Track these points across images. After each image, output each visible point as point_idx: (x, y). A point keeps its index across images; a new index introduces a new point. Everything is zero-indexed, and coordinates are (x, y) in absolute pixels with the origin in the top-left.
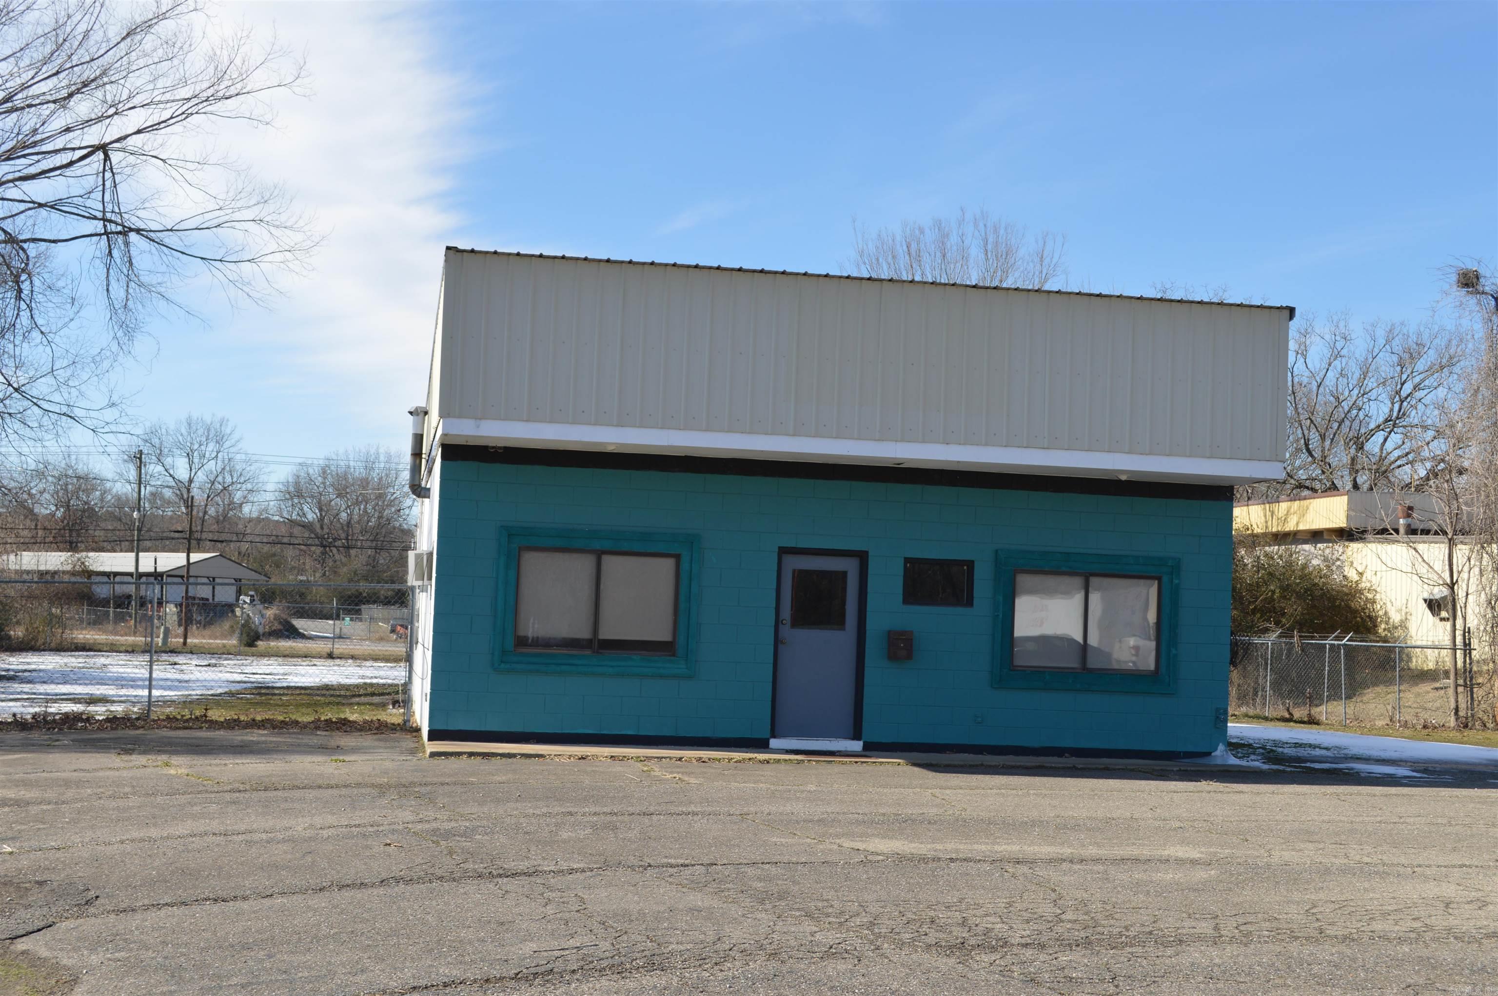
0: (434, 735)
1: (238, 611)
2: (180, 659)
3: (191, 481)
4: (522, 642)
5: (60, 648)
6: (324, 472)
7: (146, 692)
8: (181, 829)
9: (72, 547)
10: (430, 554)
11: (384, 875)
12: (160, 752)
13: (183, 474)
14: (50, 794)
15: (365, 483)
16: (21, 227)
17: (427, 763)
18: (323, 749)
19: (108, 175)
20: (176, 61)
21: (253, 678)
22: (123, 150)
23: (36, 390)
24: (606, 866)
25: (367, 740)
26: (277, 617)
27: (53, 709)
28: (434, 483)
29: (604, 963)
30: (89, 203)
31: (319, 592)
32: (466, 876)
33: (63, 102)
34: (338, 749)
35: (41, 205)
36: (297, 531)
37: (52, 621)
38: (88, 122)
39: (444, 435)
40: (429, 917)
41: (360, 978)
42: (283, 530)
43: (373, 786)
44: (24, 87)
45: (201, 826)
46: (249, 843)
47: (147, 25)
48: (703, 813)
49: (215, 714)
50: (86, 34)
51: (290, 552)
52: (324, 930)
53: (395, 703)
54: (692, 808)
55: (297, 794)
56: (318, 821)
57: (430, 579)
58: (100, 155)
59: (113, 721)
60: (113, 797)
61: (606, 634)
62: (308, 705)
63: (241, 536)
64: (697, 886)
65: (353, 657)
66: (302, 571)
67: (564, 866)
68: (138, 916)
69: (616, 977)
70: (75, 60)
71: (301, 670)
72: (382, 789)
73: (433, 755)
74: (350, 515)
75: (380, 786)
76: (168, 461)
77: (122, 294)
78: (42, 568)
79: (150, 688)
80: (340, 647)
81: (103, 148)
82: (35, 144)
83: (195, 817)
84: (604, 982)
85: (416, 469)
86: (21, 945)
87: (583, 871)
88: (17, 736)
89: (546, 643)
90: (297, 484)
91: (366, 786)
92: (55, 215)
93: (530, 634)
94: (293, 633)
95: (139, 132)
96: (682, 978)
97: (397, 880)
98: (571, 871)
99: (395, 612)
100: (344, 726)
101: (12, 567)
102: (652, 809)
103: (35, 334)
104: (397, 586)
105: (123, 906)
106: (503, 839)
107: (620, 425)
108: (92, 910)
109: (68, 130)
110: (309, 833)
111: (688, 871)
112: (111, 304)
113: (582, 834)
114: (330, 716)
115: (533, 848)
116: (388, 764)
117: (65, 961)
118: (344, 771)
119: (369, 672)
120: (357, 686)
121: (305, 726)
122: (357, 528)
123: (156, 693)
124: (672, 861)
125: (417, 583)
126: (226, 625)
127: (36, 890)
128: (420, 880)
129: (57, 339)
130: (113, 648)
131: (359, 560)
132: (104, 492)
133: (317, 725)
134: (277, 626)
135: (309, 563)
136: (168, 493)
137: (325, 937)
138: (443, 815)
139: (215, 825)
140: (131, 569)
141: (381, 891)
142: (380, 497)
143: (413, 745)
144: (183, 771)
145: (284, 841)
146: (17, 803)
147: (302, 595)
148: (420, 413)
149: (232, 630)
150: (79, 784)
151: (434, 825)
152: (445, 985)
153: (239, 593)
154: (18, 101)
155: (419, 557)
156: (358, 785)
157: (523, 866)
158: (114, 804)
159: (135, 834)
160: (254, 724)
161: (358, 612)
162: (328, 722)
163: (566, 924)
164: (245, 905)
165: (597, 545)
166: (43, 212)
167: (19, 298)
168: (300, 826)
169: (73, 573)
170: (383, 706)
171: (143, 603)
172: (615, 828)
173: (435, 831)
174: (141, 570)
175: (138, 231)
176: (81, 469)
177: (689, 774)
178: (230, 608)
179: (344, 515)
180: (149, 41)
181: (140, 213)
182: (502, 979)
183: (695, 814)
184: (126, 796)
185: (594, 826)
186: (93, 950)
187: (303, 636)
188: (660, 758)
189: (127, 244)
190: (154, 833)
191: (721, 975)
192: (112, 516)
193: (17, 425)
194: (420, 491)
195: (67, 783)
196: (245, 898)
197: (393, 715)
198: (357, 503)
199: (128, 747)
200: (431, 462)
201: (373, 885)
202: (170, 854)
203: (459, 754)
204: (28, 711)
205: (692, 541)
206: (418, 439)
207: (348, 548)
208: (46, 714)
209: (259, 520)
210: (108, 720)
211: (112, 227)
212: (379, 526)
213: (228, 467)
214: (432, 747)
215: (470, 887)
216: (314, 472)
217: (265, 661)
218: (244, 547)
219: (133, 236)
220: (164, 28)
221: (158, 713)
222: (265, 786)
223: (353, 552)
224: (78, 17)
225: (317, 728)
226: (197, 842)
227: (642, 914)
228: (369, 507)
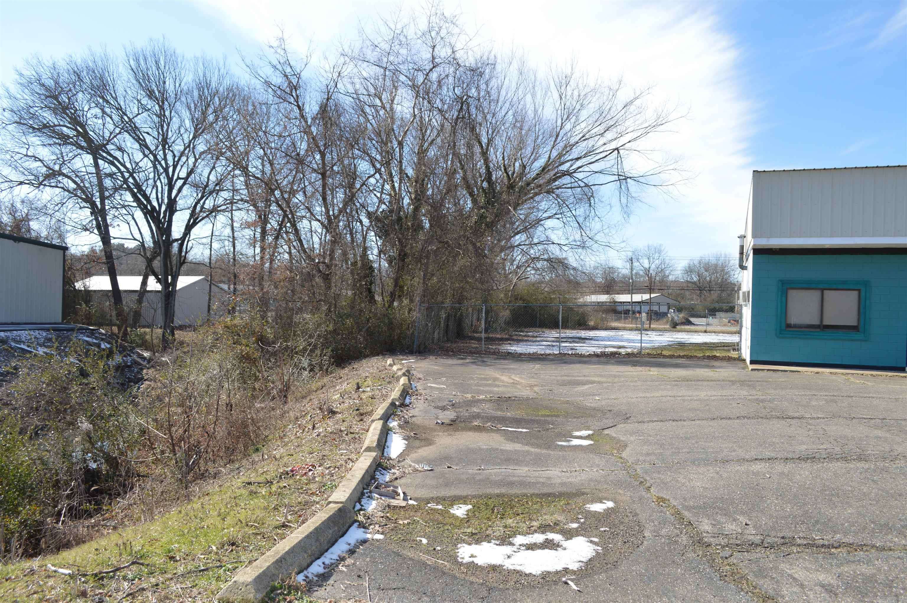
0: (752, 362)
1: (669, 315)
2: (649, 333)
3: (649, 268)
4: (789, 326)
5: (606, 329)
6: (700, 263)
7: (640, 345)
8: (657, 394)
9: (608, 293)
10: (749, 292)
11: (738, 415)
12: (646, 366)
13: (646, 265)
14: (609, 380)
15: (716, 266)
16: (591, 181)
17: (750, 373)
18: (707, 366)
19: (619, 158)
20: (642, 114)
21: (677, 340)
22: (624, 149)
23: (597, 238)
24: (834, 416)
25: (725, 364)
26: (683, 317)
27: (607, 350)
28: (750, 264)
29: (838, 456)
30: (613, 170)
31: (699, 308)
32: (772, 417)
33: (602, 135)
34: (713, 367)
35: (596, 172)
36: (690, 285)
37: (602, 319)
38: (612, 141)
39: (754, 245)
40: (759, 433)
41: (733, 454)
42: (685, 285)
43: (729, 381)
44: (589, 131)
45: (665, 393)
46: (684, 401)
47: (631, 102)
48: (877, 398)
49: (665, 353)
50: (610, 109)
51: (687, 293)
52: (717, 434)
53: (734, 350)
54: (871, 395)
55: (700, 383)
56: (709, 393)
57: (749, 301)
58: (616, 152)
59: (628, 354)
60: (631, 381)
61: (826, 322)
62: (699, 350)
63: (669, 288)
64: (877, 427)
65: (714, 332)
66: (692, 299)
67: (815, 416)
68: (646, 424)
69: (844, 462)
70: (606, 119)
71: (695, 337)
72: (733, 382)
73: (752, 370)
74: (710, 278)
75: (732, 381)
76: (641, 261)
77: (626, 201)
78: (599, 301)
79: (641, 343)
80: (709, 328)
81: (617, 149)
82: (594, 151)
83: (662, 390)
84: (839, 463)
85: (741, 259)
86: (606, 432)
87: (824, 418)
88: (595, 359)
89: (800, 327)
90: (689, 267)
91: (726, 381)
92: (601, 175)
93: (792, 323)
94: (690, 323)
95: (629, 142)
96: (876, 465)
97: (744, 417)
98: (818, 418)
99: (730, 315)
100: (715, 358)
101: (588, 300)
102: (852, 395)
103: (597, 218)
104: (730, 305)
105: (640, 420)
106: (786, 403)
107: (832, 236)
108: (629, 421)
109: (605, 144)
110: (706, 398)
111: (873, 421)
112: (622, 205)
113: (821, 404)
114: (708, 354)
115: (800, 408)
116: (734, 373)
117: (622, 439)
118: (717, 375)
119: (721, 338)
120: (718, 343)
121: (699, 358)
122: (714, 283)
123: (643, 345)
124: (865, 416)
125: (743, 303)
126: (665, 320)
127: (608, 413)
128: (753, 418)
129: (604, 219)
130: (625, 329)
131: (715, 295)
132: (619, 273)
133: (704, 357)
134: (684, 321)
135: (695, 297)
136: (641, 273)
137: (718, 437)
138: (759, 393)
139: (670, 393)
140: (630, 300)
141: (738, 421)
142: (723, 270)
143: (743, 366)
144: (656, 373)
145: (697, 400)
146: (599, 382)
147: (693, 309)
148: (742, 237)
149: (667, 322)
150: (619, 376)
151: (756, 397)
152: (769, 459)
153: (669, 308)
154: (587, 136)
155: (744, 293)
156: (723, 380)
157: (796, 415)
158: (632, 384)
159: (641, 395)
160: (680, 357)
161: (715, 315)
162: (708, 356)
163: (819, 439)
164: (685, 423)
165: (821, 286)
166: (597, 174)
167: (590, 206)
168: (702, 394)
169: (610, 302)
170: (729, 350)
171: (634, 312)
172: (836, 402)
173: (757, 399)
174: (633, 300)
175: (630, 178)
176: (611, 265)
177: (868, 381)
178: (665, 314)
179: (708, 279)
180: (632, 108)
181: (631, 171)
182: (793, 459)
183: (873, 397)
184: (636, 381)
185: (826, 400)
186: (631, 435)
187: (694, 324)
188: (853, 374)
189: (626, 183)
190: (648, 395)
191: (894, 466)
192: (622, 282)
193: (591, 251)
194: (743, 267)
195: (615, 376)
196: (684, 421)
197: (734, 354)
198: (713, 273)
199: (635, 364)
200: (748, 256)
201: (734, 419)
202: (655, 403)
203: (763, 370)
204: (598, 351)
205: (866, 284)
206: (742, 247)
207: (710, 291)
208: (605, 352)
209: (675, 281)
210: (626, 354)
211: (621, 178)
212: (722, 282)
213: (663, 262)
214: (751, 367)
215: (775, 421)
216: (696, 263)
217: (680, 333)
218: (670, 291)
219: (629, 180)
220: (638, 102)
221: (643, 352)
222: (685, 379)
223: (712, 292)
224: (607, 103)
225: (704, 359)
226: (664, 399)
227: (853, 438)
228: (718, 275)
